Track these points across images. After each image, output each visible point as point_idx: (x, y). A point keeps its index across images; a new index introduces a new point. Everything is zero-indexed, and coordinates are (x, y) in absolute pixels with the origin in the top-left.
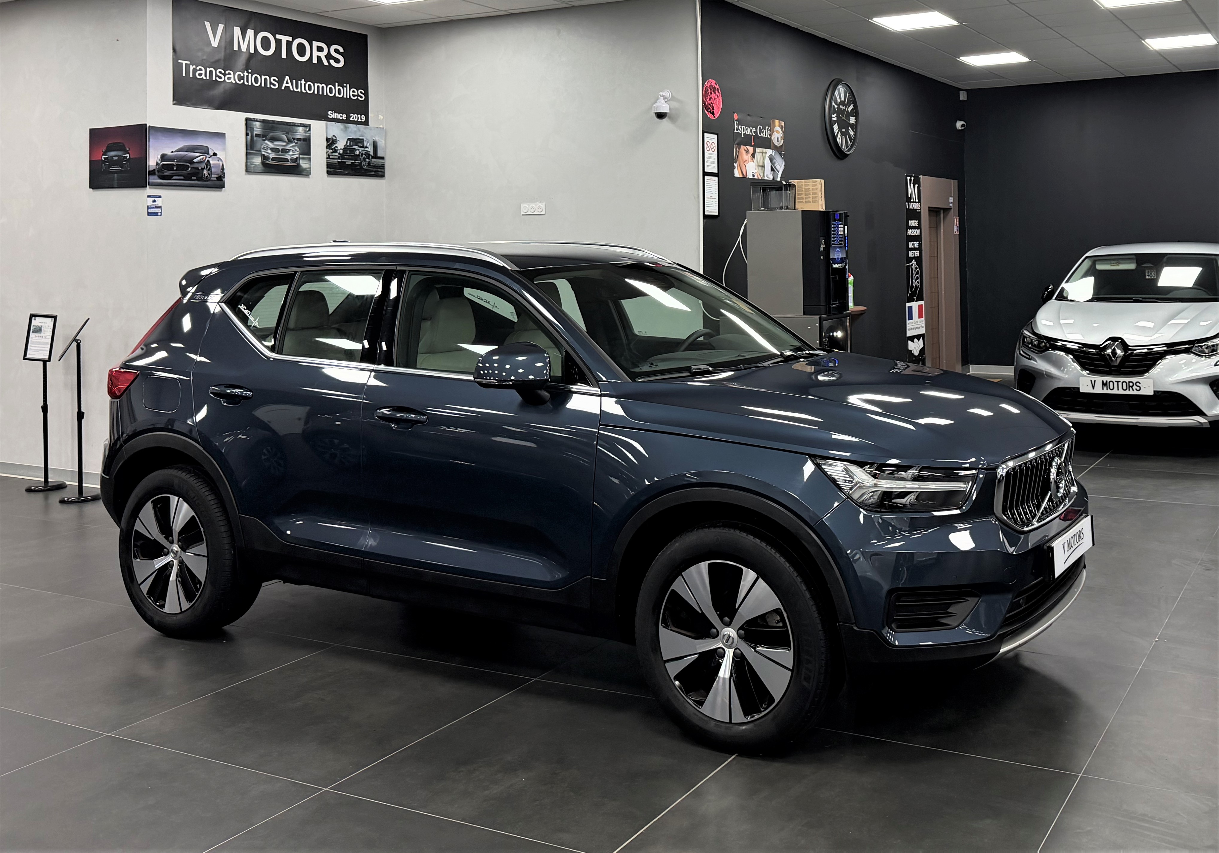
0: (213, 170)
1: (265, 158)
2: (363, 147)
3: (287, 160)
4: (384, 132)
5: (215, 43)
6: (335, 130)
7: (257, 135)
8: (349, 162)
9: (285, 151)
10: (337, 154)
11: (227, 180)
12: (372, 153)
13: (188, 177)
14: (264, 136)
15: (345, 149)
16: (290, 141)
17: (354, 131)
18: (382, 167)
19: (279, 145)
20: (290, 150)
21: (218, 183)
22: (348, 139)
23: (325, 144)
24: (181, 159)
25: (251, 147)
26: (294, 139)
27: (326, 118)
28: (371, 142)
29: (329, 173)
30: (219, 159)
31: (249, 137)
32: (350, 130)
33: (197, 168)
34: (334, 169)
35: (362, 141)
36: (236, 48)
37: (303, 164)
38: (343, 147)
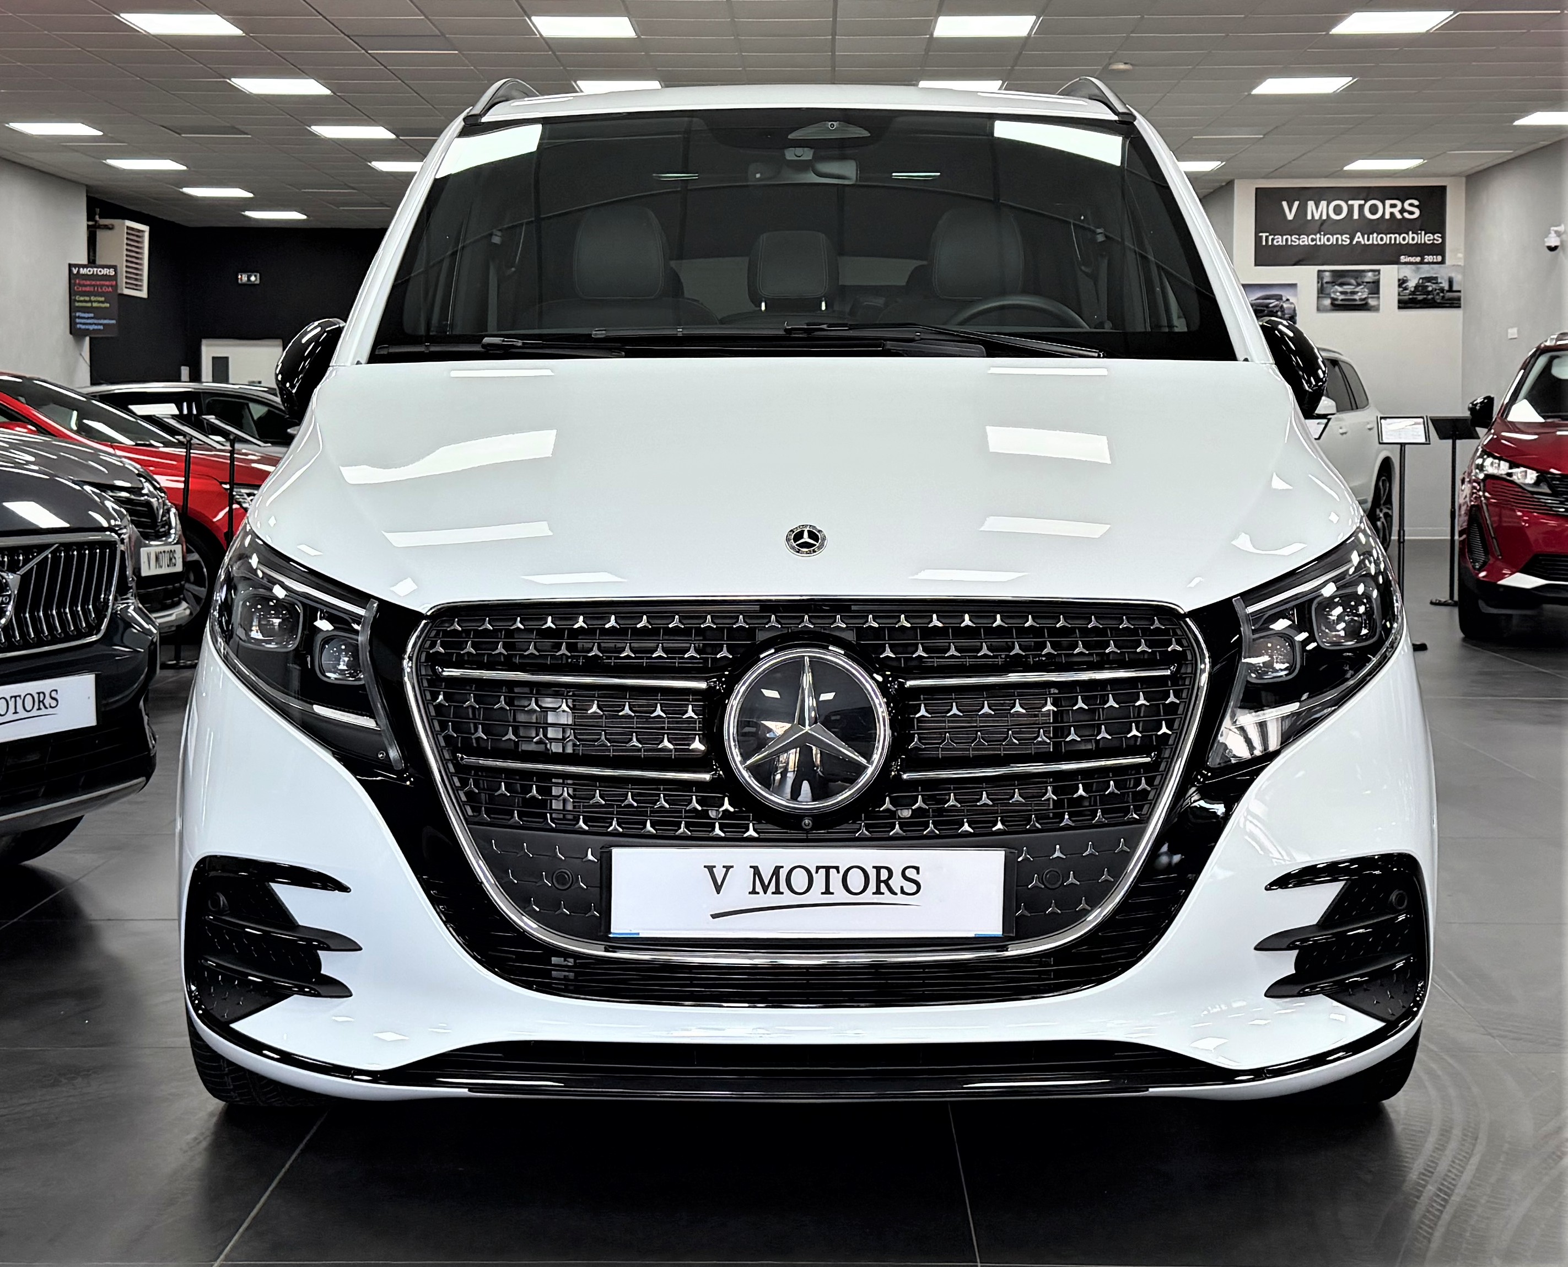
0: (1286, 312)
1: (1333, 299)
2: (1437, 283)
3: (1355, 300)
4: (1462, 269)
5: (1290, 217)
6: (1406, 271)
7: (1327, 283)
8: (1420, 298)
9: (1353, 293)
10: (1407, 291)
11: (1298, 318)
12: (1447, 288)
14: (1333, 283)
15: (1416, 287)
16: (1359, 285)
17: (1427, 271)
18: (1459, 299)
19: (1347, 288)
20: (1358, 292)
22: (1420, 278)
23: (1396, 283)
25: (1321, 292)
26: (1363, 282)
27: (1398, 262)
28: (1447, 278)
29: (1399, 308)
30: (1292, 303)
31: (1320, 285)
32: (1422, 270)
33: (1272, 311)
34: (1404, 304)
35: (1436, 278)
36: (1309, 217)
37: (1372, 302)
38: (1414, 285)
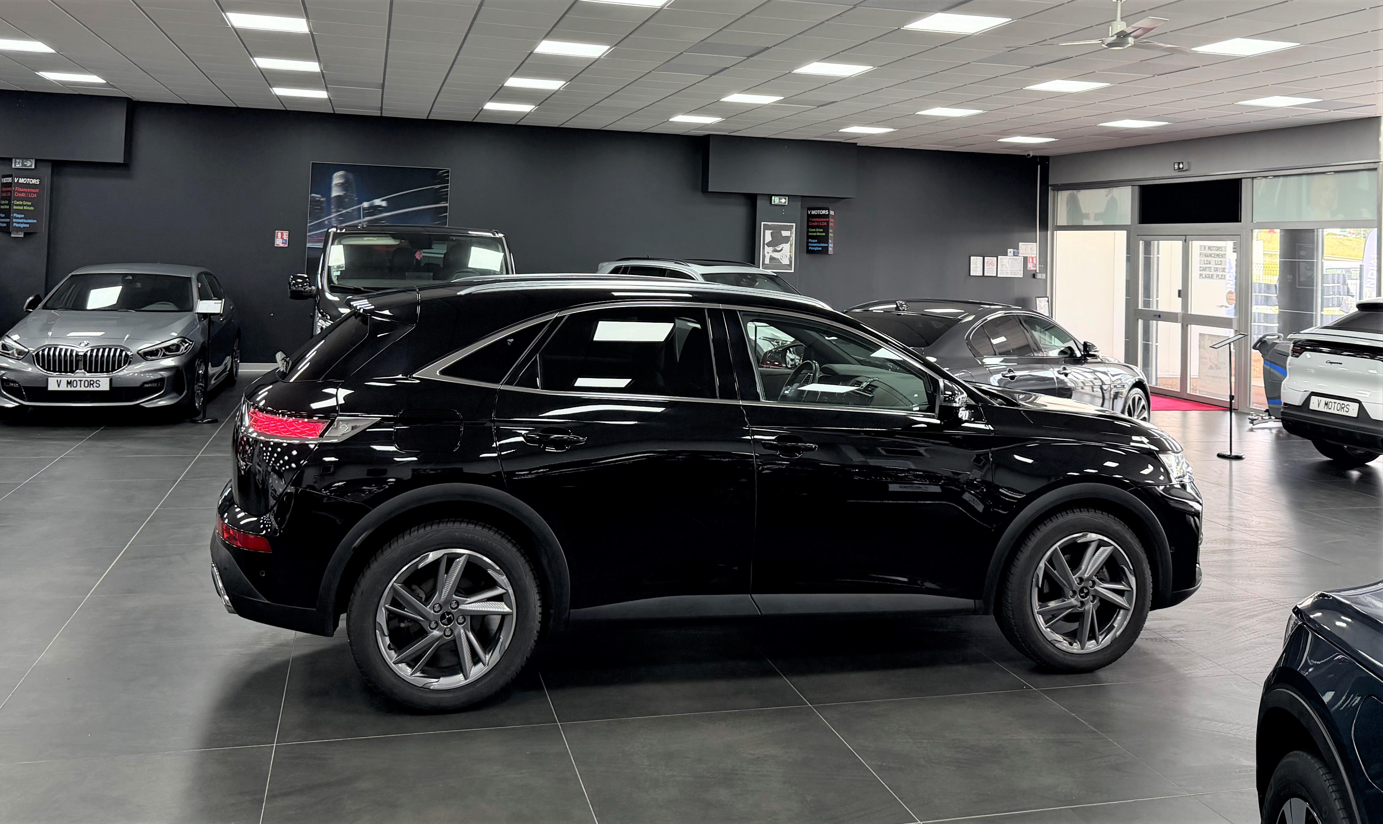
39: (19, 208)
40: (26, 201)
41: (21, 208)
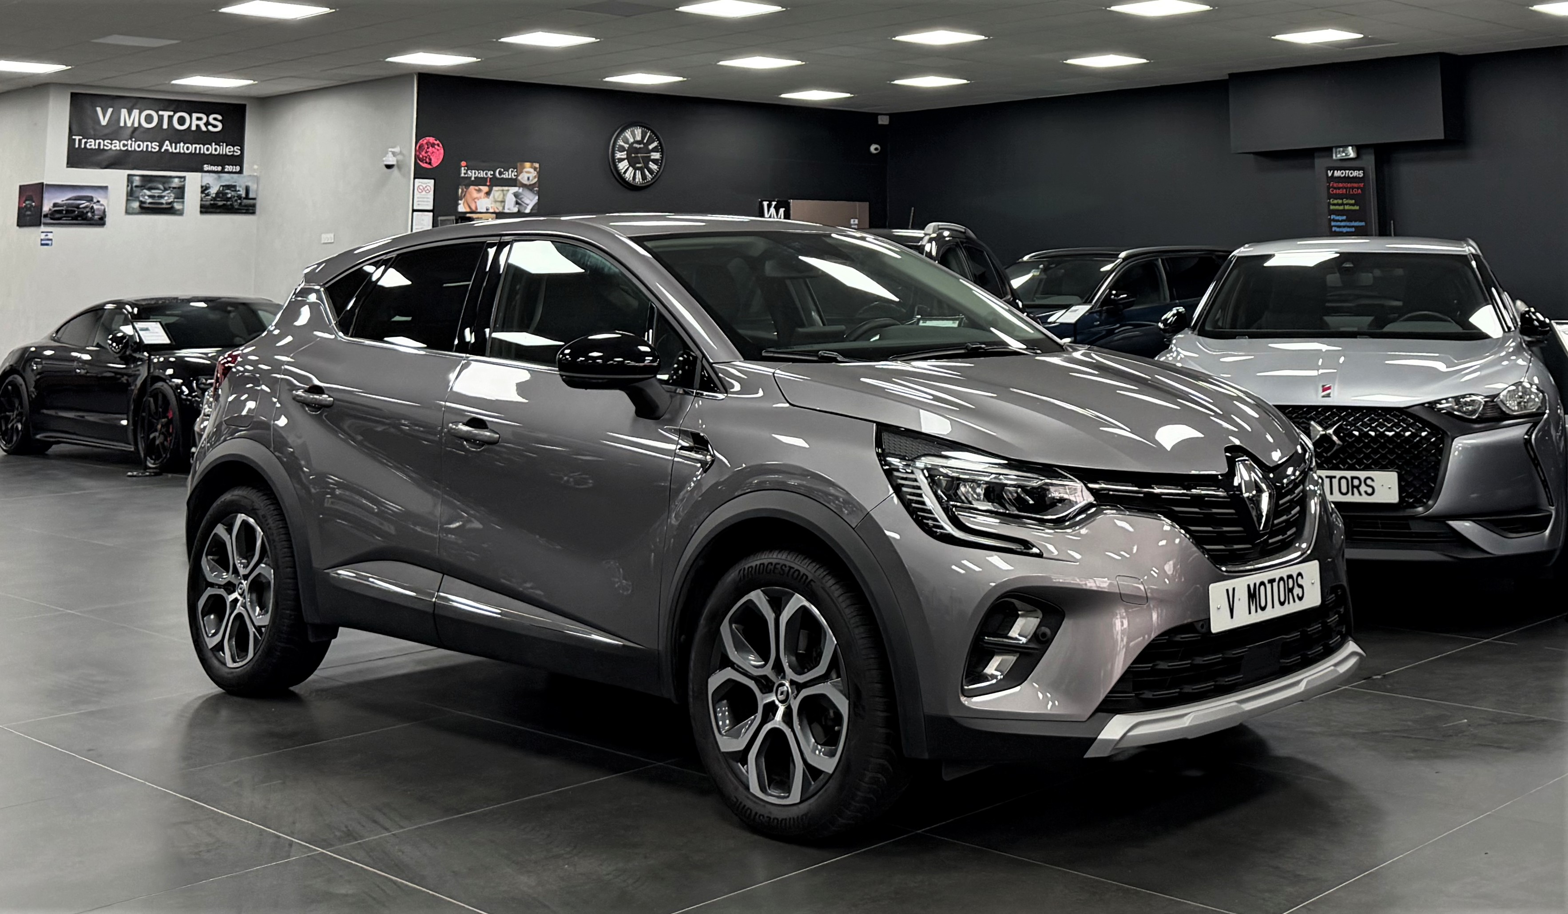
0: (96, 212)
1: (142, 202)
2: (236, 191)
3: (162, 204)
4: (257, 179)
5: (104, 122)
7: (136, 186)
9: (161, 197)
10: (209, 197)
11: (108, 220)
12: (244, 195)
13: (75, 218)
14: (141, 187)
16: (165, 189)
17: (227, 179)
18: (254, 206)
20: (165, 196)
21: (102, 222)
22: (221, 186)
24: (68, 205)
25: (131, 195)
26: (170, 187)
27: (202, 171)
28: (244, 187)
29: (201, 212)
30: (102, 205)
31: (129, 188)
32: (223, 179)
33: (83, 212)
35: (235, 186)
36: (122, 124)
37: (177, 206)
39: (1337, 207)
40: (1347, 199)
41: (1341, 208)
